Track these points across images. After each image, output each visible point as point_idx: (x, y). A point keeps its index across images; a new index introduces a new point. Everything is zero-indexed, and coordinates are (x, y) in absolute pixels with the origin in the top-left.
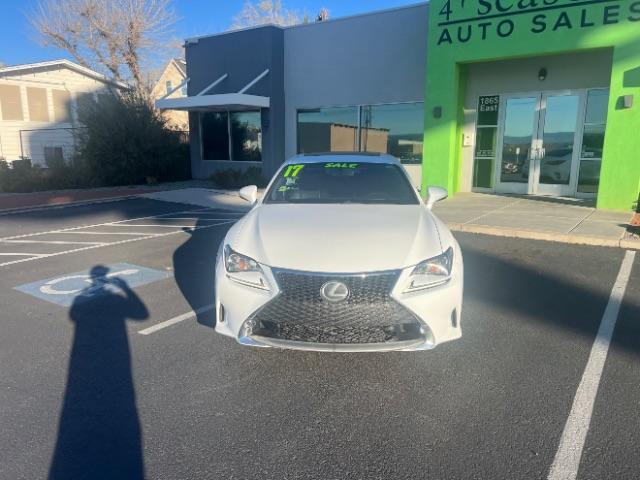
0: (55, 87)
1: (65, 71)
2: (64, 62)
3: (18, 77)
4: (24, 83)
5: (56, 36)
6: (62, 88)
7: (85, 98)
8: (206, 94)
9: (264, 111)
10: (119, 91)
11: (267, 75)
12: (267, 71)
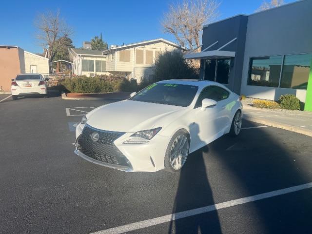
0: (157, 50)
1: (161, 43)
2: (162, 39)
3: (143, 46)
4: (145, 49)
5: (169, 28)
6: (159, 50)
7: (168, 54)
8: (206, 51)
9: (232, 58)
10: (182, 51)
11: (236, 40)
12: (236, 38)
